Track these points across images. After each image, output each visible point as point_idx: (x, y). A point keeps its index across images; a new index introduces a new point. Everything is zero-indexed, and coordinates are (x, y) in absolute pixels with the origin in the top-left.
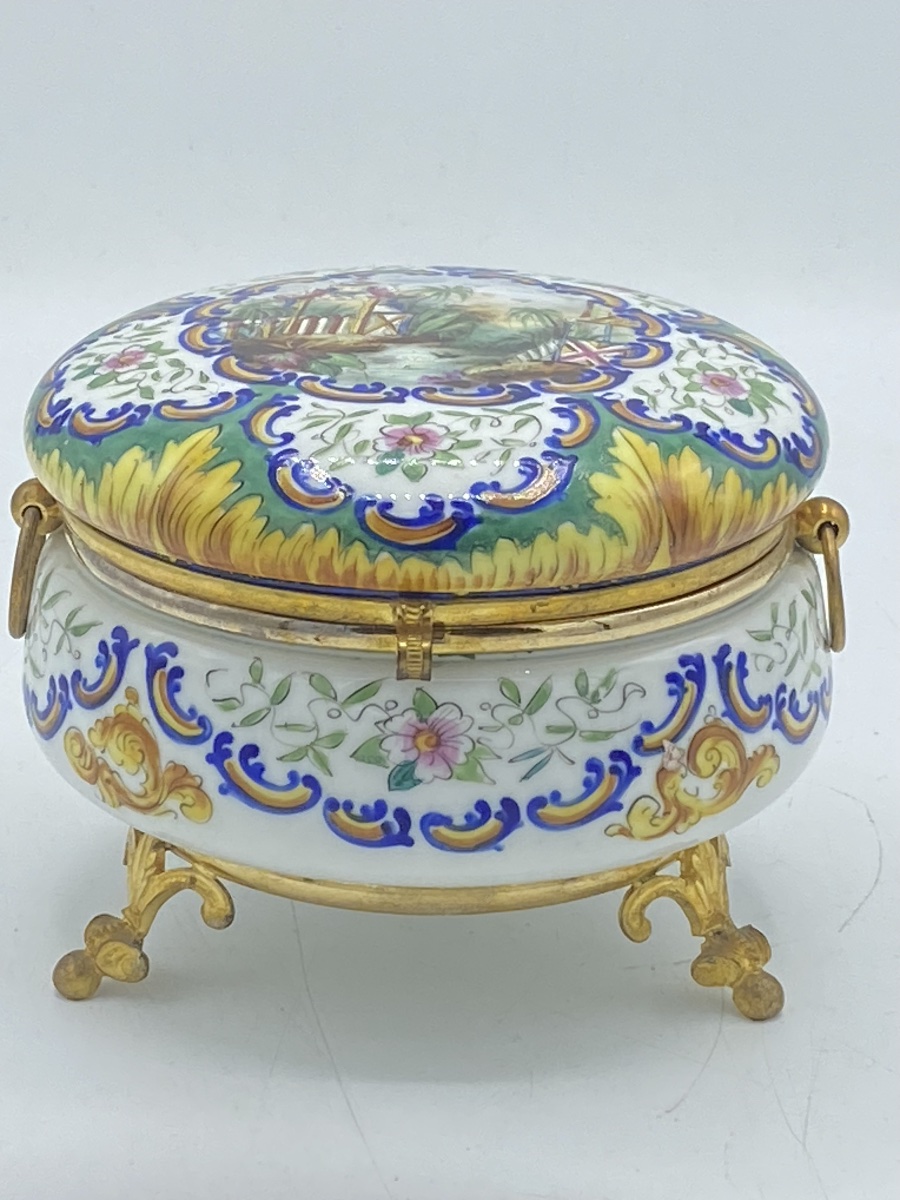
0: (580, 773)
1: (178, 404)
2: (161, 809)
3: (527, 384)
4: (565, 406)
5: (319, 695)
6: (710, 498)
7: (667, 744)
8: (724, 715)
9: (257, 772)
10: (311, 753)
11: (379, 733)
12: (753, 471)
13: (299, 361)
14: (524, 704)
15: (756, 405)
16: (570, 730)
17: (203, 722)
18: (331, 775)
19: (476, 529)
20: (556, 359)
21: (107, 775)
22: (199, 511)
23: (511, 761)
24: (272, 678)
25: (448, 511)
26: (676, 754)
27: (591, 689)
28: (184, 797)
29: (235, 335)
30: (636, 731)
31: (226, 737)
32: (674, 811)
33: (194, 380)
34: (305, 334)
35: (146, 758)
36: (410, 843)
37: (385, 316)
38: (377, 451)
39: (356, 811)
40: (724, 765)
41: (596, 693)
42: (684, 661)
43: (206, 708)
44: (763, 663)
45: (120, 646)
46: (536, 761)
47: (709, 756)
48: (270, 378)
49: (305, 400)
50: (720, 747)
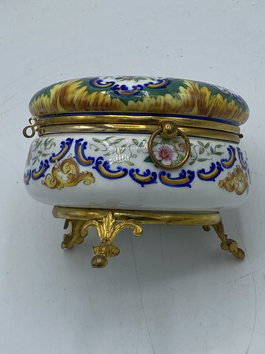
7: (56, 160)
16: (41, 152)
26: (58, 164)
30: (52, 155)
40: (71, 172)
42: (68, 139)
47: (67, 168)
50: (70, 166)
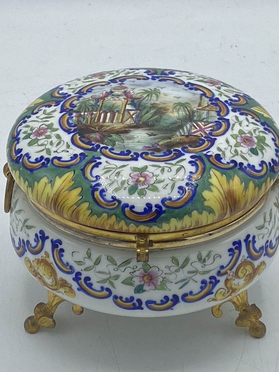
0: (199, 285)
1: (59, 159)
2: (58, 291)
3: (180, 149)
4: (193, 160)
5: (110, 263)
6: (244, 194)
7: (228, 271)
8: (247, 258)
9: (90, 285)
10: (108, 281)
11: (131, 276)
12: (258, 180)
13: (101, 138)
14: (180, 265)
15: (259, 150)
16: (196, 272)
17: (71, 267)
18: (115, 288)
19: (163, 215)
20: (190, 134)
21: (39, 276)
22: (68, 205)
23: (176, 283)
24: (94, 256)
25: (154, 209)
26: (231, 274)
27: (203, 259)
28: (65, 289)
29: (78, 121)
30: (218, 269)
31: (79, 274)
32: (231, 291)
33: (64, 147)
34: (103, 123)
35: (52, 275)
36: (142, 309)
37: (130, 112)
38: (129, 185)
39: (124, 299)
40: (248, 273)
41: (205, 259)
42: (234, 243)
43: (72, 263)
44: (261, 236)
45: (42, 237)
46: (185, 282)
47: (242, 272)
48: (91, 147)
49: (103, 159)
50: (246, 268)
